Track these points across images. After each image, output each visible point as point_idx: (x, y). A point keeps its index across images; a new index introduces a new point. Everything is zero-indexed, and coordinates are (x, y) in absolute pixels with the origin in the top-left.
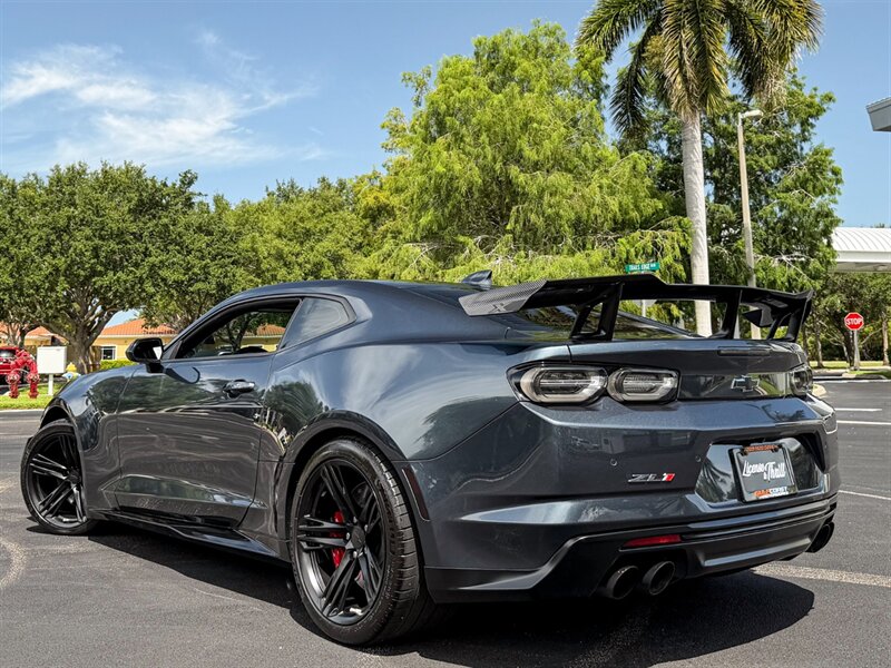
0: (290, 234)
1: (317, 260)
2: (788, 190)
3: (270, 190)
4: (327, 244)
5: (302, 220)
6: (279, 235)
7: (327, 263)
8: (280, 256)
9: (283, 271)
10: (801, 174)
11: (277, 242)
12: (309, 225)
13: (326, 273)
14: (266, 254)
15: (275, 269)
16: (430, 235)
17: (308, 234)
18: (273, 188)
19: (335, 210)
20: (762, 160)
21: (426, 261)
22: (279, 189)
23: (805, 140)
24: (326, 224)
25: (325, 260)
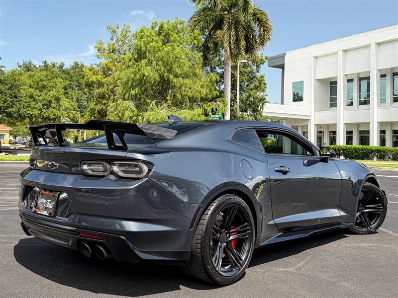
0: (35, 86)
1: (49, 99)
2: (252, 90)
3: (19, 64)
4: (53, 93)
5: (41, 80)
6: (31, 87)
7: (54, 101)
8: (32, 97)
9: (34, 103)
10: (256, 84)
11: (30, 90)
12: (45, 83)
13: (53, 105)
14: (25, 95)
15: (29, 102)
16: (135, 98)
17: (44, 87)
18: (21, 64)
19: (57, 78)
20: (244, 78)
21: (134, 108)
22: (24, 64)
23: (258, 72)
24: (54, 84)
25: (53, 99)
